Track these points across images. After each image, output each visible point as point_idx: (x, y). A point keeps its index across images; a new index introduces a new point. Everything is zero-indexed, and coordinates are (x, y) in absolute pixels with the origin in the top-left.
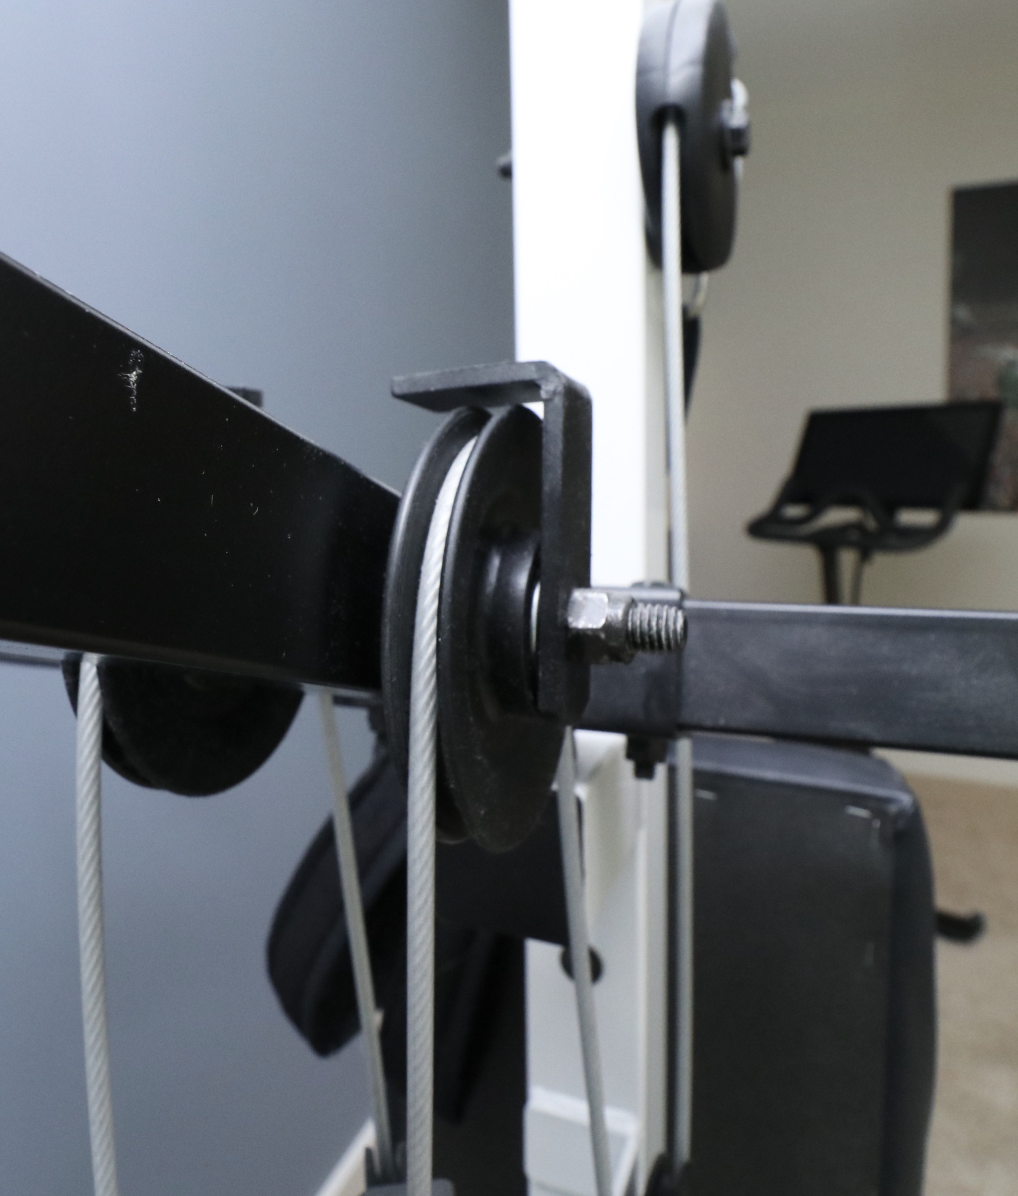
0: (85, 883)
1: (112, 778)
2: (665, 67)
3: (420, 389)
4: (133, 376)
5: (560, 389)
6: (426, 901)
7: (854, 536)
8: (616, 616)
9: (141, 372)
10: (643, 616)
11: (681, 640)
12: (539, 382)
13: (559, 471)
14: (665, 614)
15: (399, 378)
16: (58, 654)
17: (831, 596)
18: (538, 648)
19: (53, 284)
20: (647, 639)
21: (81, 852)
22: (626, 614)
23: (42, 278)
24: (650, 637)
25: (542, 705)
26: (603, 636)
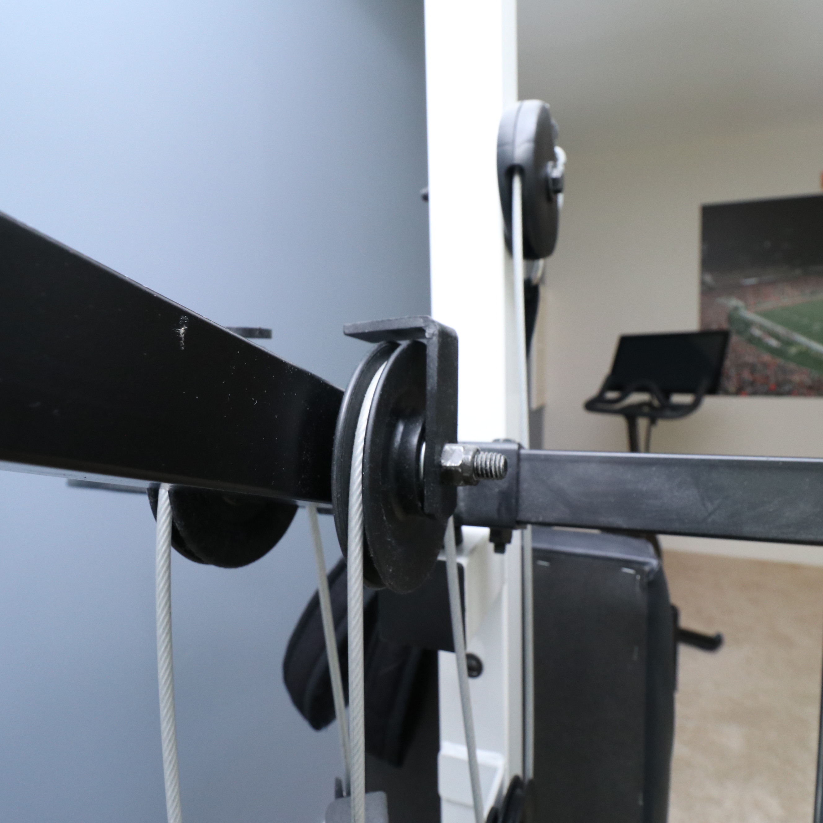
0: (161, 620)
1: (177, 556)
2: (513, 142)
3: (360, 331)
4: (182, 330)
5: (436, 332)
6: (358, 622)
7: (646, 409)
8: (468, 459)
9: (186, 328)
10: (483, 459)
11: (503, 472)
12: (425, 328)
13: (436, 378)
14: (494, 458)
15: (348, 324)
16: (145, 484)
17: (634, 447)
18: (424, 478)
19: (135, 282)
20: (484, 472)
21: (158, 602)
22: (473, 457)
23: (129, 279)
24: (486, 470)
25: (427, 510)
26: (460, 470)
